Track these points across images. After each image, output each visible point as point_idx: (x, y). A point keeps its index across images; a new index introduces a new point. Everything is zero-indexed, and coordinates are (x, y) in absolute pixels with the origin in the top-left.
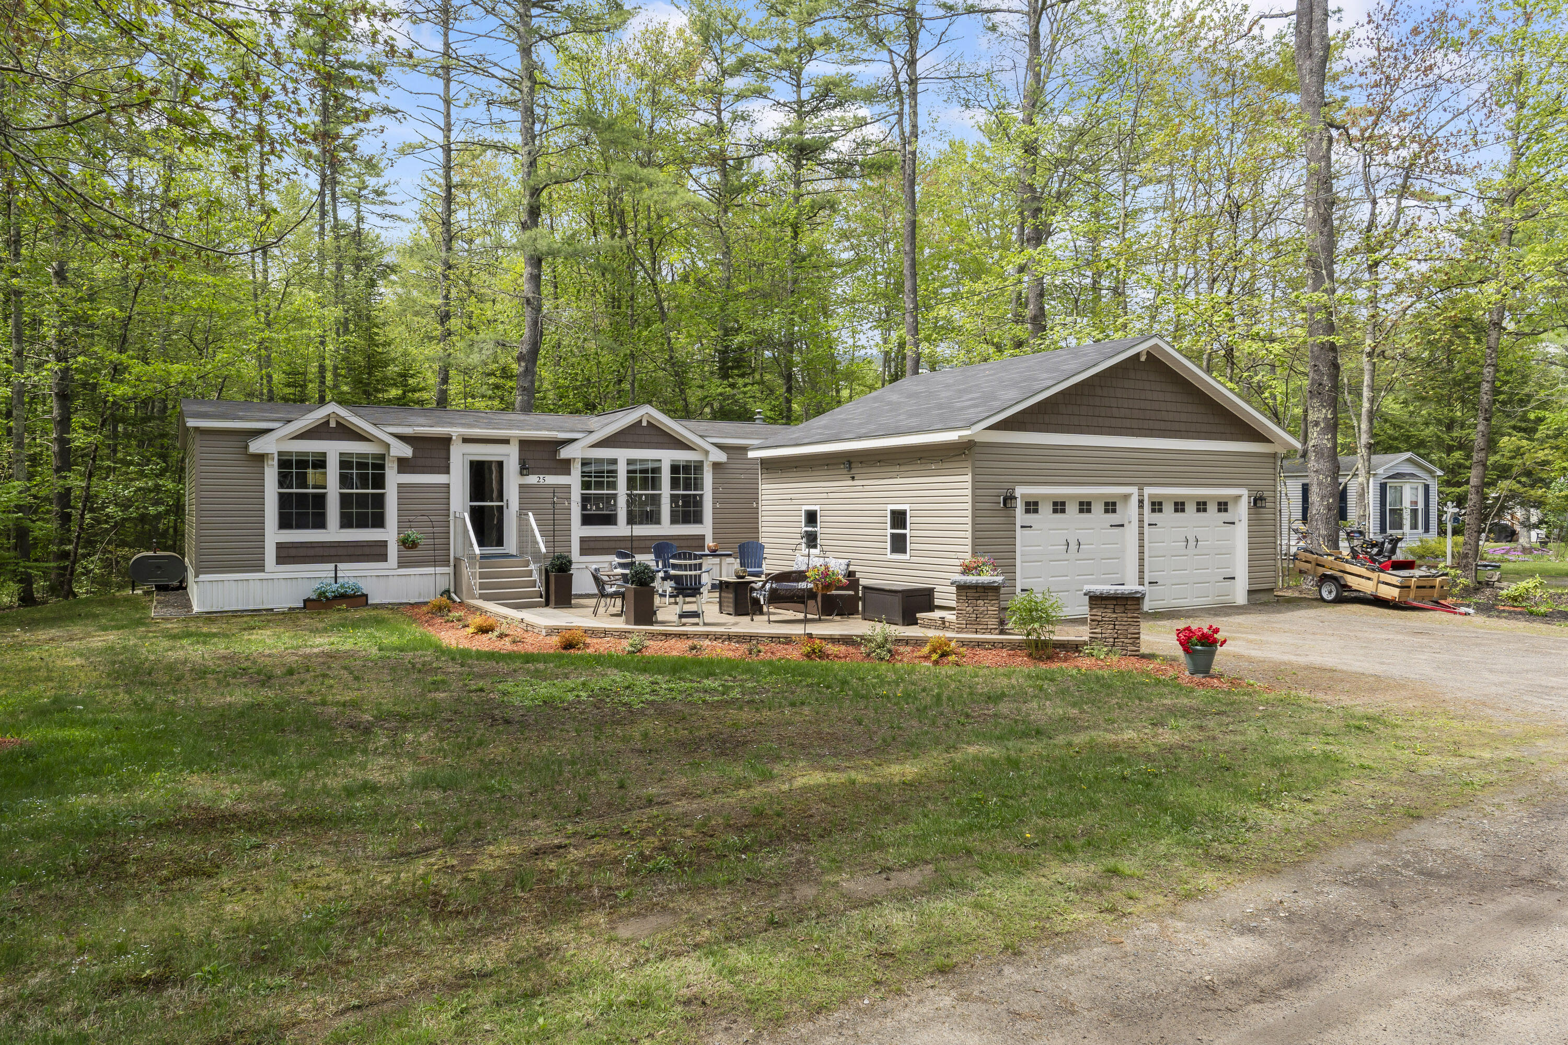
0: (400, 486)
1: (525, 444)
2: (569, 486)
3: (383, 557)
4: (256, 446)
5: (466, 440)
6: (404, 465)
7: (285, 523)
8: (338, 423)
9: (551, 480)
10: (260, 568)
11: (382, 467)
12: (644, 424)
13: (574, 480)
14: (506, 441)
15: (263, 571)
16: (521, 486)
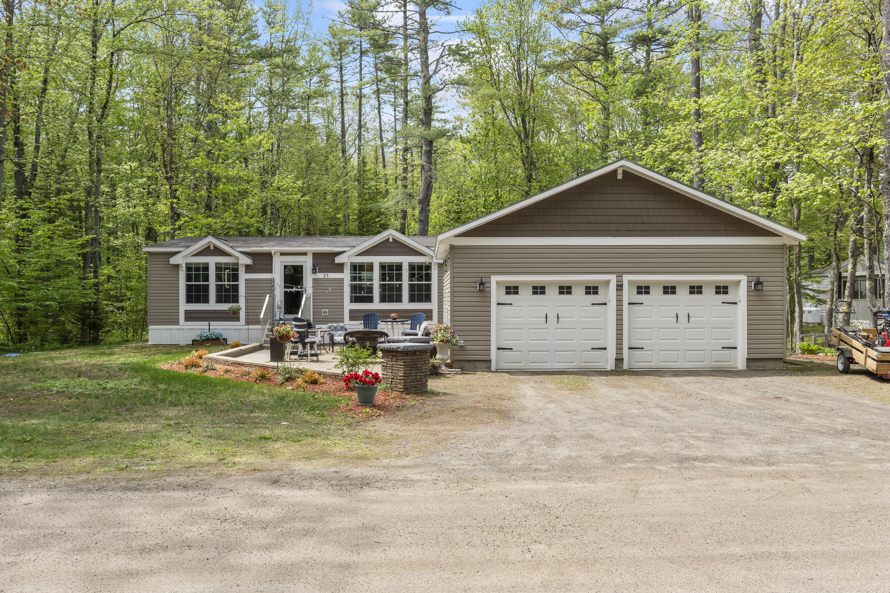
0: (246, 280)
1: (316, 255)
2: (343, 279)
3: (237, 319)
4: (173, 260)
5: (282, 254)
6: (249, 269)
7: (189, 300)
8: (214, 247)
9: (332, 276)
10: (177, 323)
11: (237, 270)
12: (391, 240)
13: (346, 276)
14: (305, 254)
15: (179, 325)
16: (314, 280)
